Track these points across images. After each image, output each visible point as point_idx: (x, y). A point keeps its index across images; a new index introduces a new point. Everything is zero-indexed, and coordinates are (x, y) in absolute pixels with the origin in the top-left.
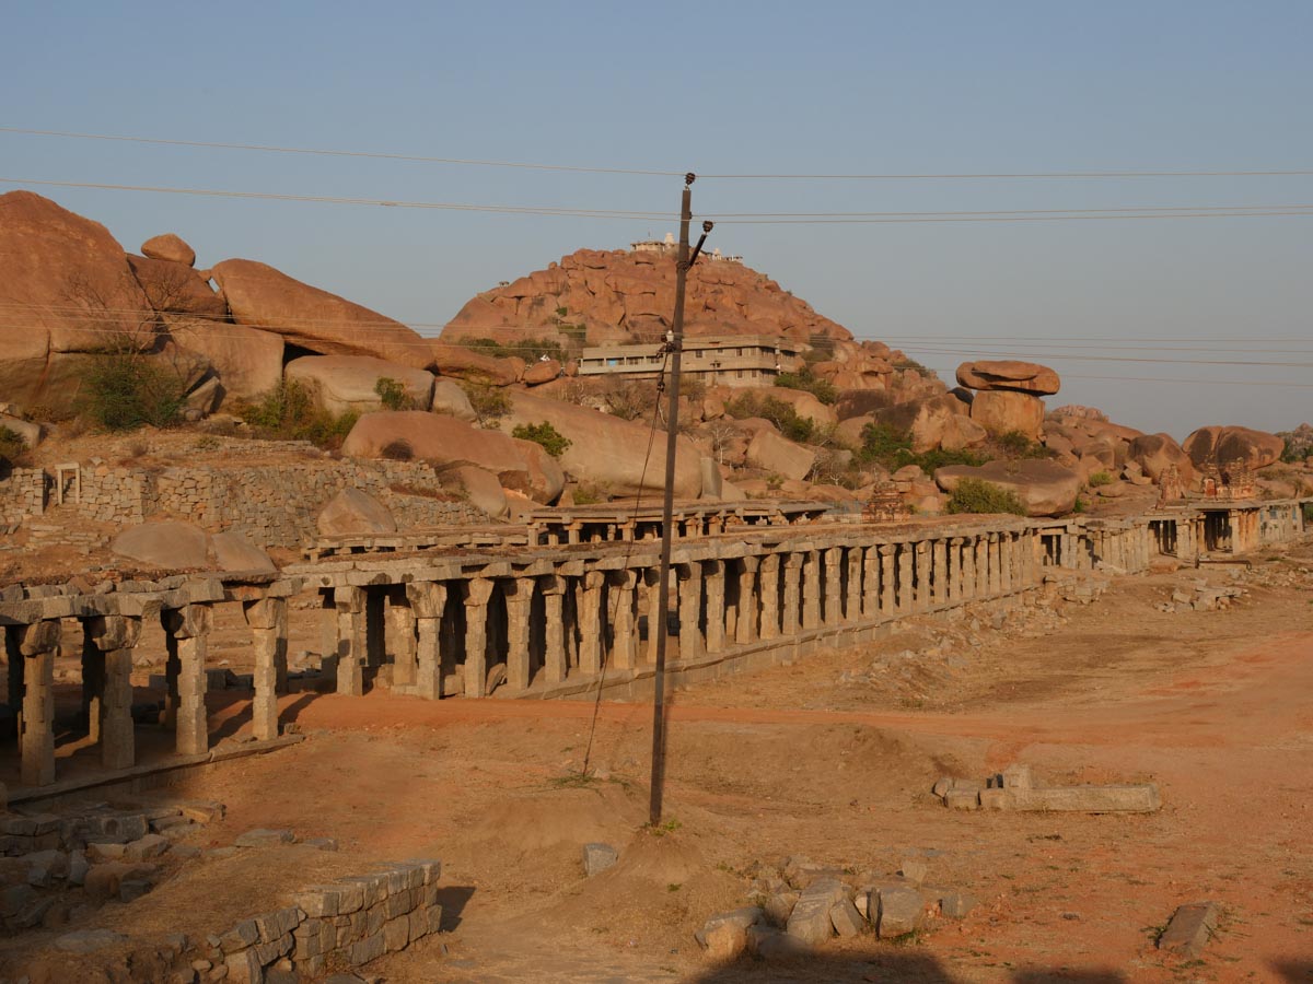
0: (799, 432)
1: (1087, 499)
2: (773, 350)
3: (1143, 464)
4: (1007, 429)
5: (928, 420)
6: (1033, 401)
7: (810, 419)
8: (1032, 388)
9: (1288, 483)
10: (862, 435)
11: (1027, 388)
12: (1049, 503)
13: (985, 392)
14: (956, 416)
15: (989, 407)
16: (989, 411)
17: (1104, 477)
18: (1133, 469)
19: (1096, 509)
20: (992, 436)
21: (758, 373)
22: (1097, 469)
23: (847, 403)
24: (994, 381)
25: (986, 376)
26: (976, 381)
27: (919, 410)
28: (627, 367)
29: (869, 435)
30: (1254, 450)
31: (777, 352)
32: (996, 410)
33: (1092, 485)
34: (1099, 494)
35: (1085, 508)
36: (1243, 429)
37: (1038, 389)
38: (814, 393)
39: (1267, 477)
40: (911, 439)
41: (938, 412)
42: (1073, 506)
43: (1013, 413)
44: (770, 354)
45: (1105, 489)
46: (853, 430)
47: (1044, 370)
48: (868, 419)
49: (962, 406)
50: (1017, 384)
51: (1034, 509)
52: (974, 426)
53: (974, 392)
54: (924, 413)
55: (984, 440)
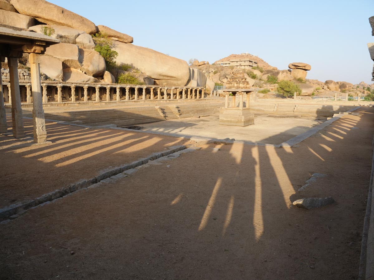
0: (254, 77)
1: (315, 93)
2: (252, 62)
3: (328, 86)
4: (298, 77)
5: (281, 75)
6: (305, 71)
7: (256, 74)
8: (305, 69)
9: (354, 93)
10: (267, 78)
11: (304, 68)
12: (307, 93)
13: (294, 70)
14: (287, 74)
15: (295, 73)
16: (295, 74)
17: (319, 88)
18: (326, 87)
19: (317, 95)
20: (295, 79)
21: (248, 66)
22: (317, 87)
23: (265, 72)
24: (296, 67)
25: (295, 66)
26: (293, 67)
27: (279, 73)
28: (224, 65)
29: (268, 78)
30: (347, 86)
31: (253, 62)
32: (296, 73)
33: (316, 90)
34: (318, 92)
35: (315, 94)
36: (345, 82)
37: (306, 69)
38: (259, 70)
39: (350, 91)
40: (277, 79)
41: (283, 74)
42: (312, 94)
43: (299, 74)
44: (251, 63)
45: (319, 91)
46: (265, 77)
47: (307, 65)
48: (269, 75)
49: (289, 72)
50: (301, 68)
51: (303, 94)
52: (291, 77)
53: (292, 70)
54: (280, 74)
55: (293, 79)
